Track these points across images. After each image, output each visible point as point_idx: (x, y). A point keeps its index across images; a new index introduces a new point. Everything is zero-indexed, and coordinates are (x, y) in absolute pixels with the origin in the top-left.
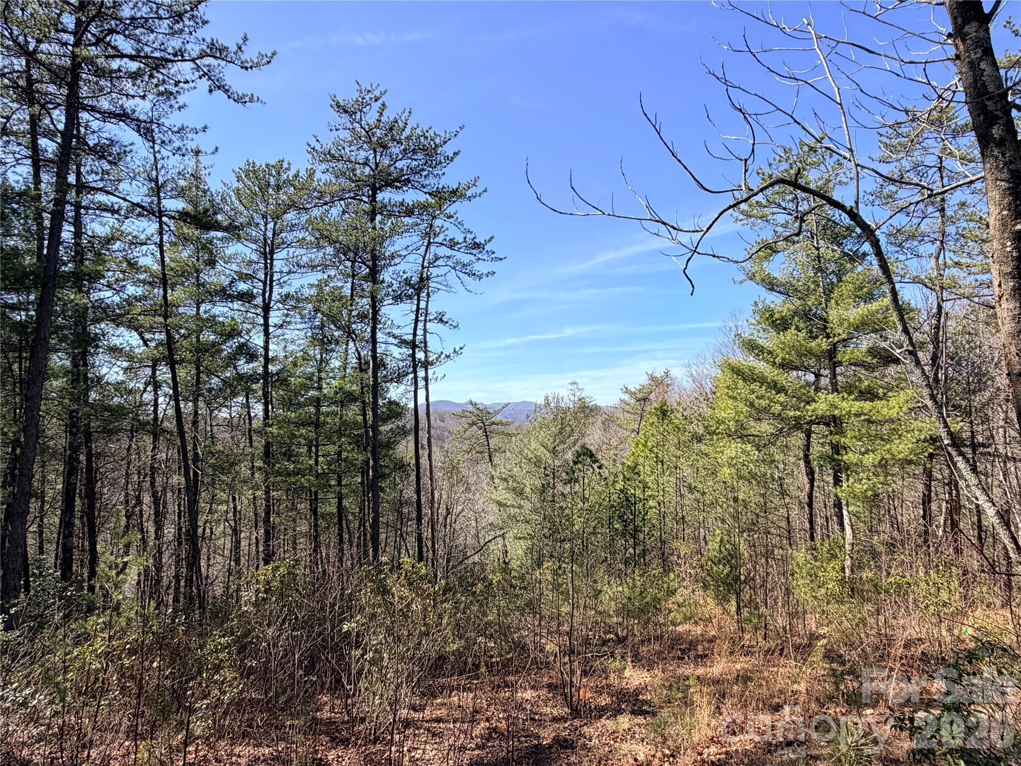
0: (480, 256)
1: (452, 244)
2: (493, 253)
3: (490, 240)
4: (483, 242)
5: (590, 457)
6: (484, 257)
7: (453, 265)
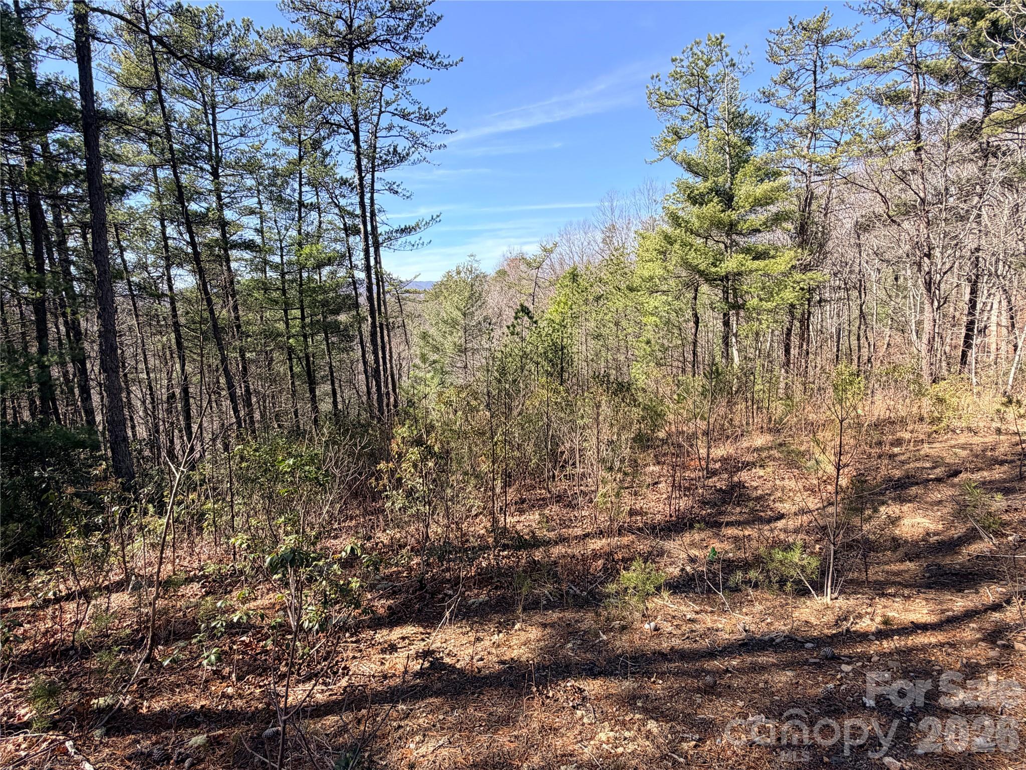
0: (432, 127)
2: (445, 126)
3: (441, 113)
5: (528, 314)
6: (437, 129)
7: (406, 136)
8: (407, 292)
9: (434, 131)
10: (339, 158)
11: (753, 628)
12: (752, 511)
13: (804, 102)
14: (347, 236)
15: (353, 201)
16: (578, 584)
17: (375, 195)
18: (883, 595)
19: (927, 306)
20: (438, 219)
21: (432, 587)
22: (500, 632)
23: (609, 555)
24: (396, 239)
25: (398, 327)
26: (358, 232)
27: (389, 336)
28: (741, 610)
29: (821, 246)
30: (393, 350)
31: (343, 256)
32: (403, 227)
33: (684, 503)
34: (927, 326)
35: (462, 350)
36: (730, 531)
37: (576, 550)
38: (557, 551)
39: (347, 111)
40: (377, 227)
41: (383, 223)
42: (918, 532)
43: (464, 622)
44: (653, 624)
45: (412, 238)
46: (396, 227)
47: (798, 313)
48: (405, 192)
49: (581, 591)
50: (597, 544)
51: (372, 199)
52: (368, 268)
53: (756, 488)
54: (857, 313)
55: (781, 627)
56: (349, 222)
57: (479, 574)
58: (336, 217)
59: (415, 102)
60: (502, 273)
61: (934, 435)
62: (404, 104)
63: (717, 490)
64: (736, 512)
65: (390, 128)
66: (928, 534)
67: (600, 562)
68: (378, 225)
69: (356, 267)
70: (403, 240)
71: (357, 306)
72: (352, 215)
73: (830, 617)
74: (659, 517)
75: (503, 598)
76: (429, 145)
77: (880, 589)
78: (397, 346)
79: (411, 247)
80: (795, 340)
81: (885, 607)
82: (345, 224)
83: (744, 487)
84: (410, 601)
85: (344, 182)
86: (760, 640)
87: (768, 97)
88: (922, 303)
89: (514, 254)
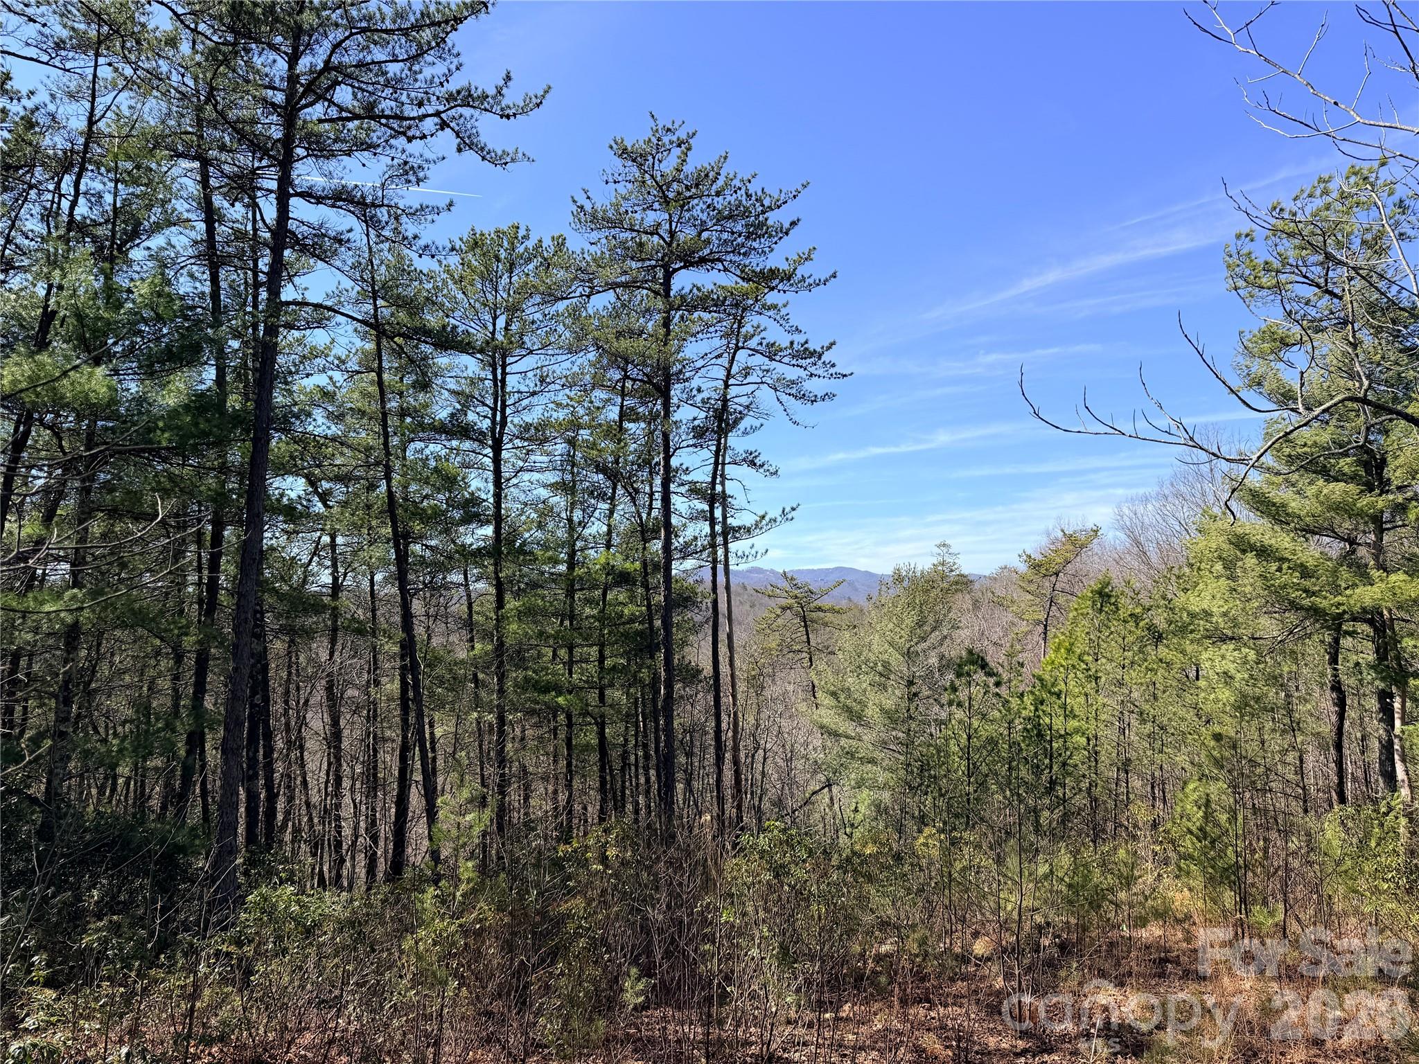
0: (813, 370)
1: (772, 352)
2: (833, 365)
3: (829, 348)
4: (819, 349)
5: (983, 667)
6: (821, 371)
8: (819, 609)
62: (774, 334)
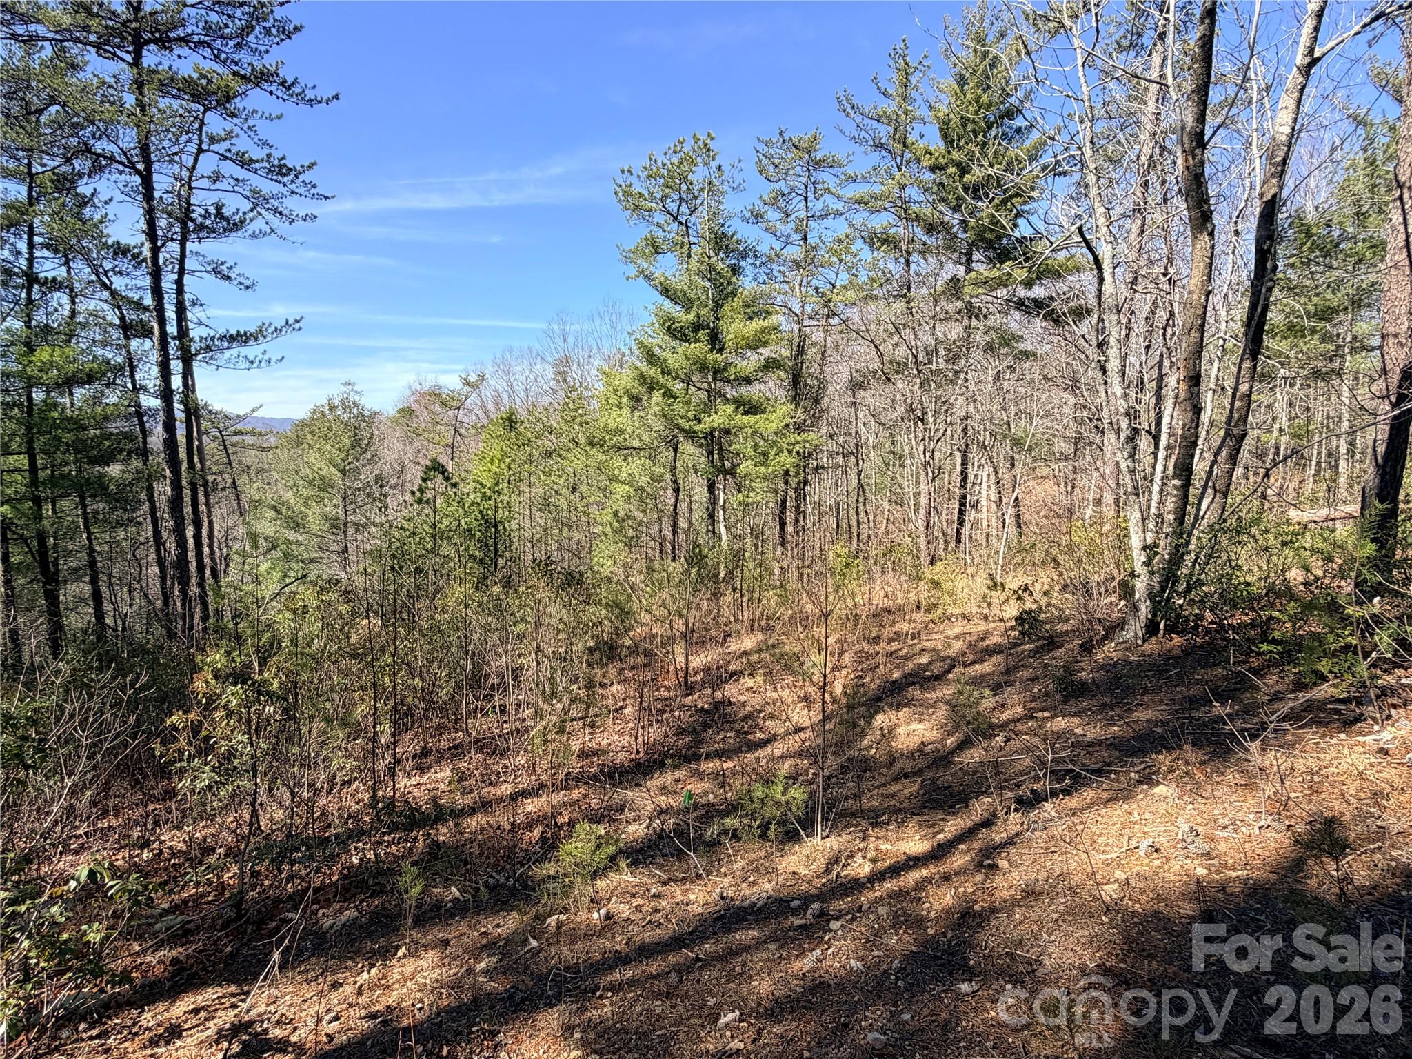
0: (292, 187)
1: (244, 161)
2: (314, 186)
3: (310, 167)
4: (298, 168)
5: (443, 473)
6: (301, 190)
7: (246, 193)
8: (240, 433)
9: (293, 192)
10: (111, 210)
11: (731, 893)
12: (740, 733)
13: (796, 232)
14: (127, 338)
15: (139, 283)
16: (503, 869)
17: (187, 279)
18: (876, 825)
19: (922, 477)
20: (297, 326)
21: (259, 911)
22: (374, 966)
23: (548, 818)
24: (221, 350)
25: (224, 489)
26: (146, 333)
27: (207, 504)
28: (719, 870)
29: (817, 401)
30: (216, 526)
31: (119, 370)
32: (234, 332)
33: (655, 733)
34: (923, 500)
35: (338, 526)
36: (712, 765)
37: (503, 819)
38: (473, 823)
39: (129, 139)
40: (187, 329)
41: (200, 323)
42: (914, 742)
43: (314, 960)
44: (603, 912)
45: (251, 351)
46: (222, 331)
47: (793, 482)
48: (242, 280)
49: (507, 879)
50: (532, 806)
51: (179, 283)
52: (166, 394)
53: (744, 704)
54: (854, 483)
55: (766, 887)
56: (131, 316)
57: (346, 877)
58: (106, 307)
59: (265, 144)
60: (407, 412)
61: (931, 625)
62: (243, 144)
63: (697, 711)
64: (719, 739)
65: (216, 177)
66: (923, 743)
67: (537, 832)
68: (191, 325)
69: (144, 388)
70: (233, 352)
71: (144, 453)
72: (138, 305)
73: (820, 864)
74: (622, 755)
75: (384, 909)
76: (285, 212)
77: (875, 818)
78: (222, 518)
79: (247, 365)
80: (790, 516)
81: (878, 838)
82: (122, 318)
83: (730, 703)
84: (215, 943)
85: (120, 251)
86: (739, 908)
87: (757, 217)
88: (918, 473)
89: (427, 386)
